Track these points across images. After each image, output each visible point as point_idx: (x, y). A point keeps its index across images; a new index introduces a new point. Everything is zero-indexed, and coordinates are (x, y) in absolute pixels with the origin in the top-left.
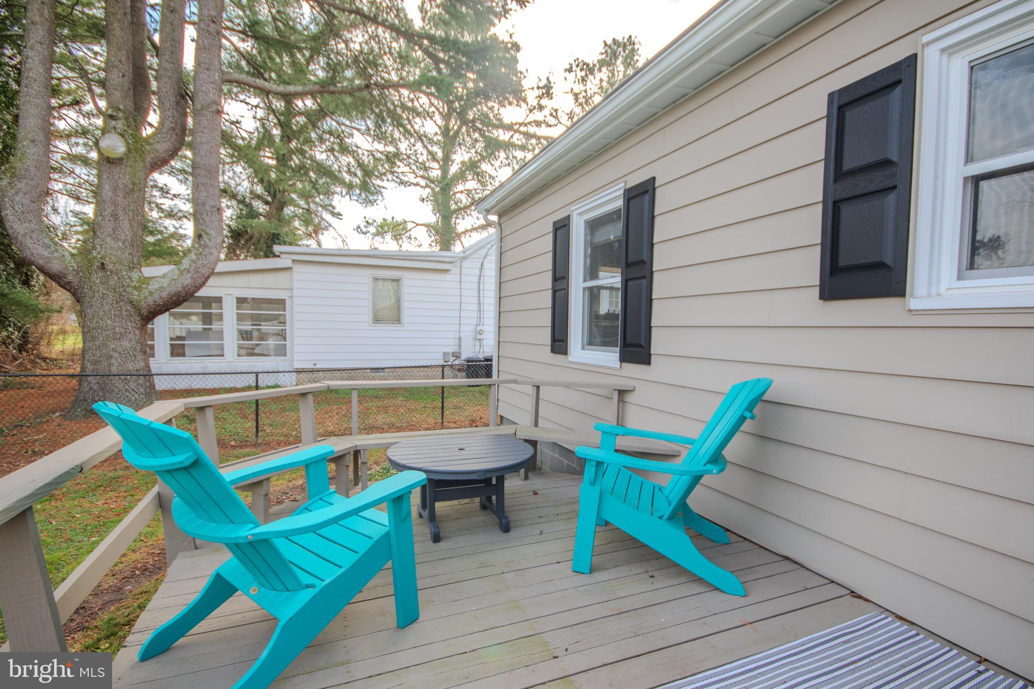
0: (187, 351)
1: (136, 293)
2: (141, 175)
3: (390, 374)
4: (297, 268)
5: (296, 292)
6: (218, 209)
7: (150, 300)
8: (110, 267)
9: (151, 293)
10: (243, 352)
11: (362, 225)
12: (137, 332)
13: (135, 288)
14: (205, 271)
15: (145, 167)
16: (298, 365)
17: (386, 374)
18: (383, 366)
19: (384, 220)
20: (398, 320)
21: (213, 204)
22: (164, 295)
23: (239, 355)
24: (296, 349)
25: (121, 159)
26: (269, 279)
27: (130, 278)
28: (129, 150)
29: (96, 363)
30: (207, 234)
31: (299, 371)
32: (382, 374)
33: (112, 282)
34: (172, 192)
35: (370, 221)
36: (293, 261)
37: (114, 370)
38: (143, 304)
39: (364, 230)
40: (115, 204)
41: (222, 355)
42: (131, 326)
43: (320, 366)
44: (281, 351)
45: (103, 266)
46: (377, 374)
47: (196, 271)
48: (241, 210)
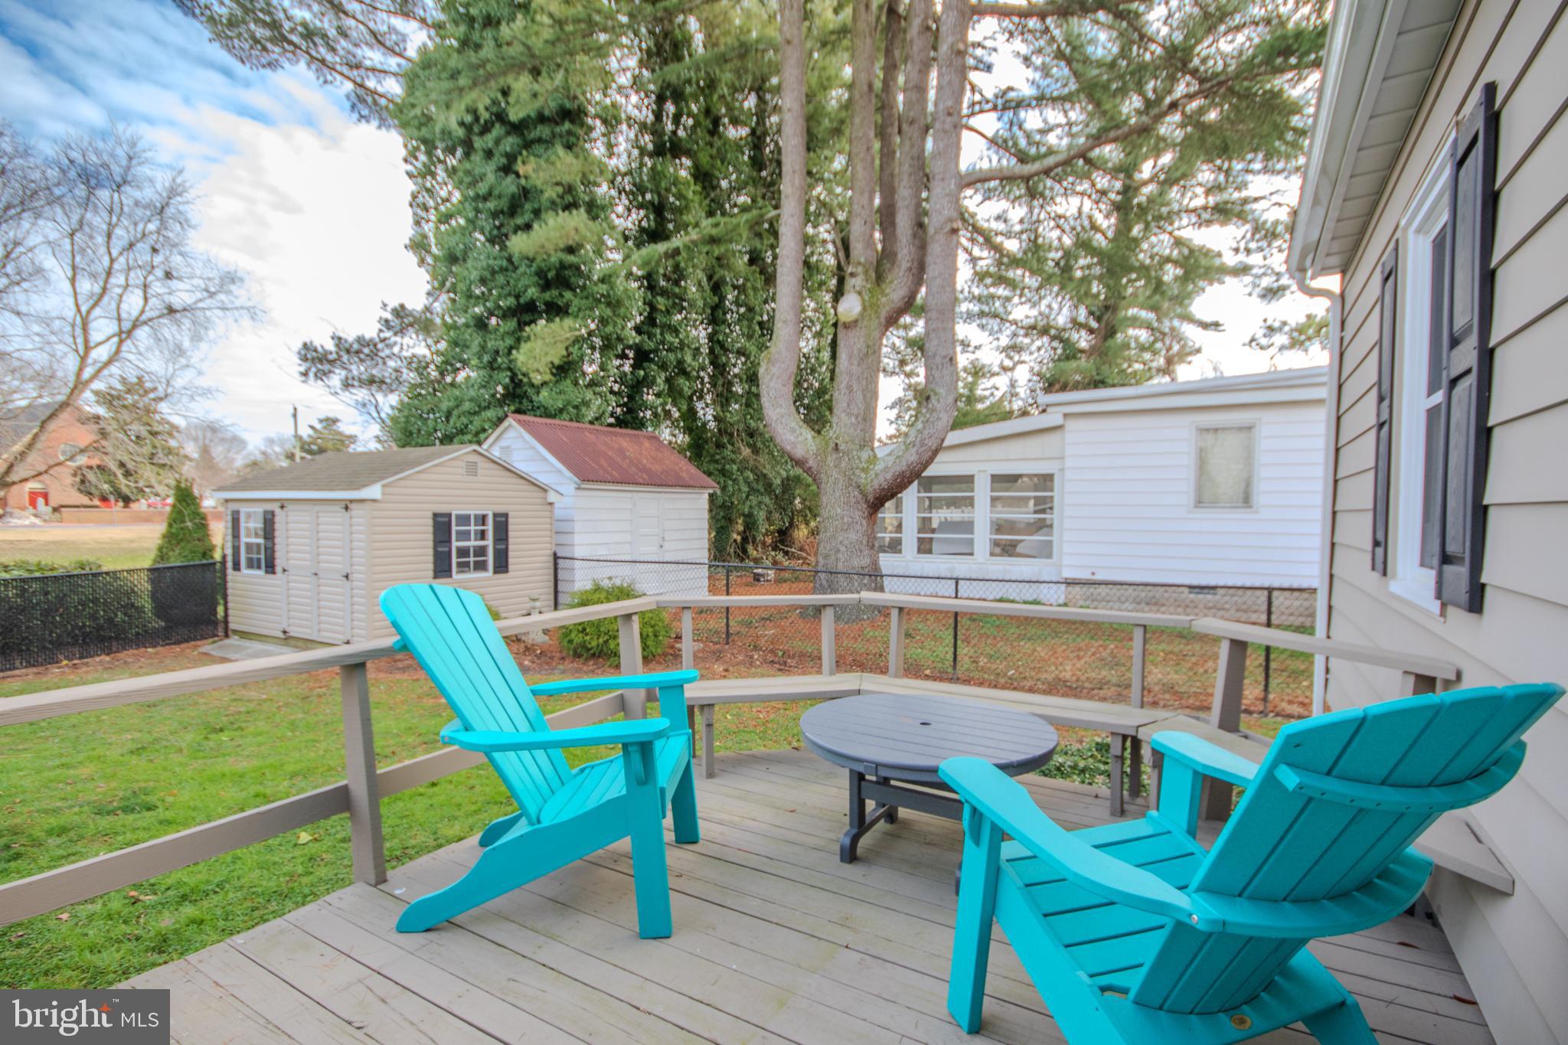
0: (935, 547)
1: (863, 475)
2: (876, 334)
3: (1227, 598)
4: (1071, 425)
5: (1069, 463)
6: (951, 359)
7: (876, 484)
8: (842, 447)
9: (877, 475)
10: (998, 550)
11: (1260, 333)
12: (864, 522)
13: (863, 470)
14: (932, 443)
15: (880, 324)
16: (1068, 574)
17: (1217, 597)
18: (1213, 583)
19: (1309, 317)
20: (1246, 500)
21: (945, 353)
22: (889, 476)
23: (992, 554)
24: (1066, 548)
25: (856, 321)
26: (1032, 445)
27: (859, 458)
28: (864, 309)
29: (826, 557)
30: (936, 394)
31: (1070, 583)
32: (1209, 597)
33: (843, 465)
34: (973, 344)
35: (1277, 324)
36: (1066, 415)
37: (841, 567)
38: (869, 489)
39: (1264, 341)
40: (851, 375)
41: (972, 554)
42: (859, 514)
43: (1100, 576)
44: (1045, 551)
45: (836, 448)
46: (1201, 596)
47: (922, 445)
48: (1055, 349)
